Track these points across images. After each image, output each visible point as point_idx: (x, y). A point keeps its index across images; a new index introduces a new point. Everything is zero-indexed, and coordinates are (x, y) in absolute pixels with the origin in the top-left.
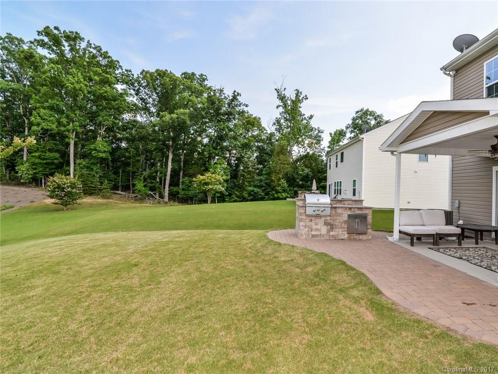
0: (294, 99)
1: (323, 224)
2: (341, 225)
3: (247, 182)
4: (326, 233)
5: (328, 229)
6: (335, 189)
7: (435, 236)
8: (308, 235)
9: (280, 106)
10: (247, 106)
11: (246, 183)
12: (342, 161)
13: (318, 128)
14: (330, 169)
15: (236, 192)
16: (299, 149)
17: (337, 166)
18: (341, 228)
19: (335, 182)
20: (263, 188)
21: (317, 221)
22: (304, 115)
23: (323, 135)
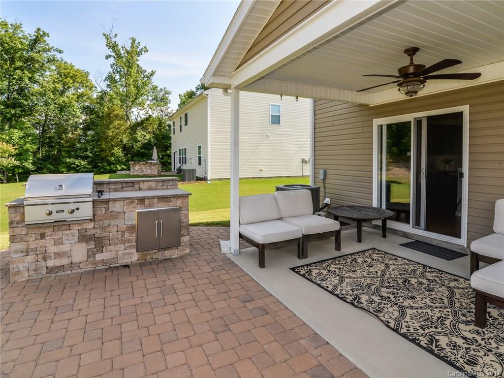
0: (129, 49)
1: (77, 240)
2: (123, 236)
3: (65, 151)
4: (85, 259)
5: (88, 250)
6: (180, 157)
7: (301, 240)
8: (35, 270)
9: (110, 56)
10: (60, 52)
11: (63, 153)
12: (186, 124)
13: (165, 88)
14: (174, 134)
15: (49, 166)
16: (139, 111)
17: (181, 131)
18: (123, 242)
19: (180, 150)
20: (89, 159)
21: (58, 235)
22: (145, 71)
23: (170, 97)
